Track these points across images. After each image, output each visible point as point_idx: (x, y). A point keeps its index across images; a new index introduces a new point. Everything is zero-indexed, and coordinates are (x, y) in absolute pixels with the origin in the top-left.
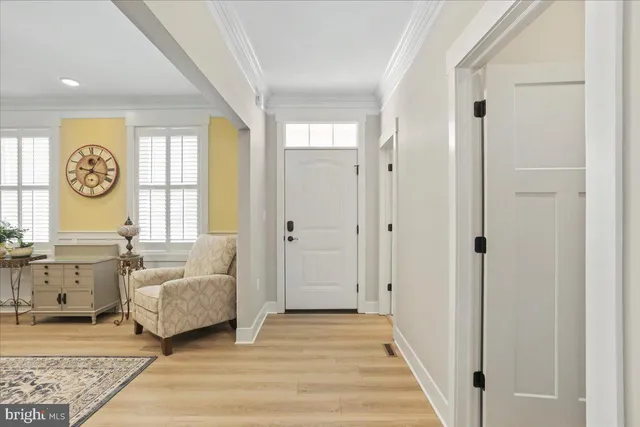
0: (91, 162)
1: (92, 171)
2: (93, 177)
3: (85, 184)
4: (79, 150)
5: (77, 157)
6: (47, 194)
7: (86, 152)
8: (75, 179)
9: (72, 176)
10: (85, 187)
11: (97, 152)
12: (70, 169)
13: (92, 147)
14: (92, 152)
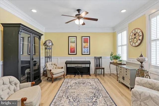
0: (135, 34)
2: (135, 40)
3: (133, 42)
4: (132, 32)
6: (126, 47)
9: (130, 40)
12: (130, 38)
13: (135, 29)
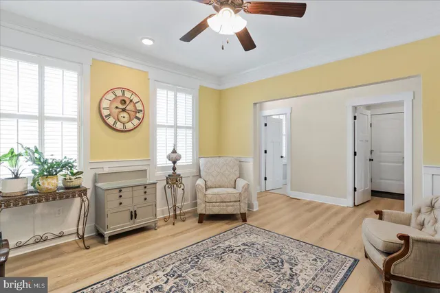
0: (123, 102)
1: (124, 110)
2: (125, 114)
3: (118, 120)
4: (112, 90)
5: (111, 96)
7: (119, 93)
8: (109, 115)
9: (106, 112)
10: (118, 123)
11: (128, 95)
12: (103, 106)
13: (123, 90)
14: (124, 94)
